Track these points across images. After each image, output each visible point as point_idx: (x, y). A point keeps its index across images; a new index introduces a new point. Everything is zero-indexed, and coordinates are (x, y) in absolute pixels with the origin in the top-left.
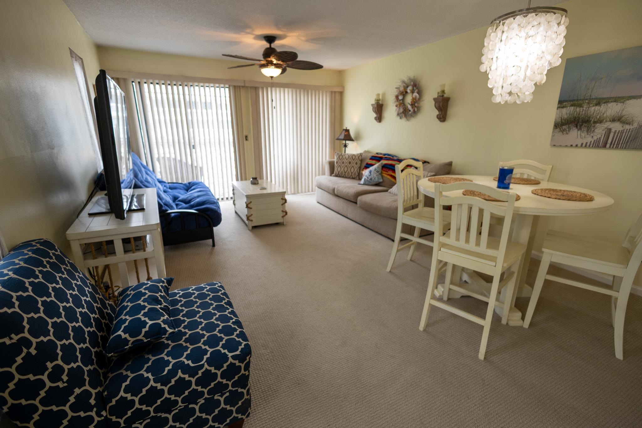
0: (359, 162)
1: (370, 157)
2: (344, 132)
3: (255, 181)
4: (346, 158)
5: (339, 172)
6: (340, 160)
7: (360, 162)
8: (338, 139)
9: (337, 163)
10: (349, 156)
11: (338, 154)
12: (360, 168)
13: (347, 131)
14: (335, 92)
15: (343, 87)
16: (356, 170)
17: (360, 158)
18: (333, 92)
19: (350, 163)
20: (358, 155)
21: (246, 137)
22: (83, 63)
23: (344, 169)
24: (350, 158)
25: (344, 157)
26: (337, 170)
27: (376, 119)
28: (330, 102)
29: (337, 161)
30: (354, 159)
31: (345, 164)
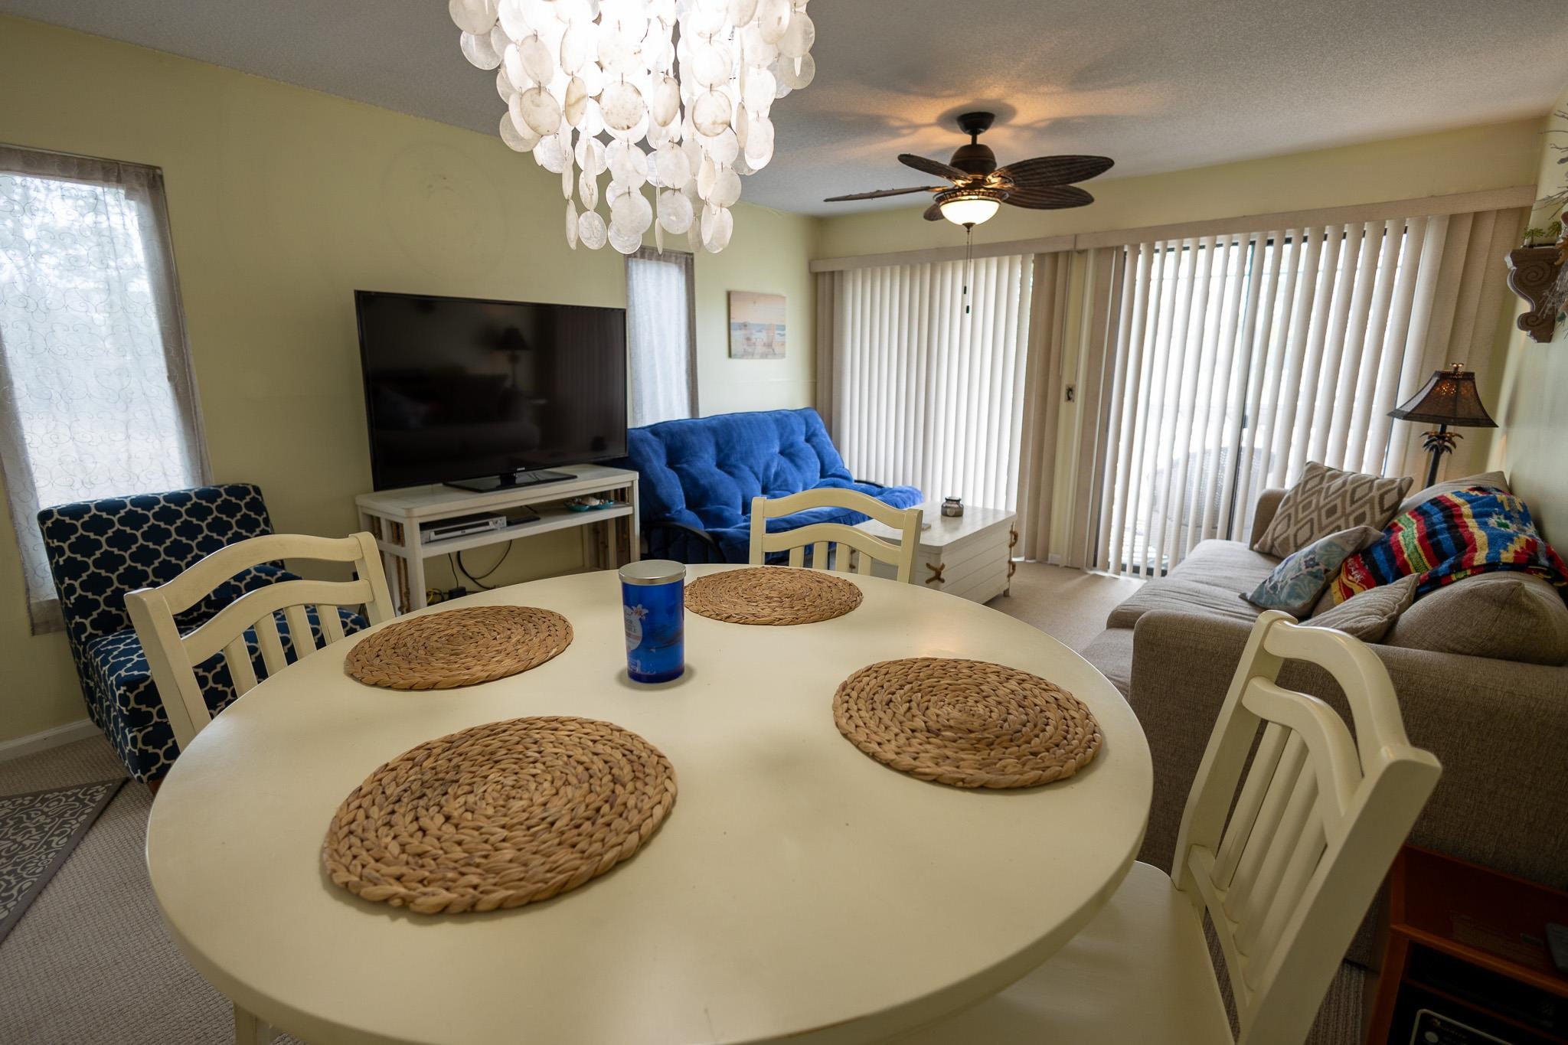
15: (1535, 188)
18: (1467, 215)
19: (1332, 511)
20: (1386, 487)
21: (1070, 391)
22: (692, 260)
23: (1298, 530)
24: (1346, 491)
25: (1325, 485)
26: (1275, 530)
27: (1526, 322)
28: (1439, 261)
29: (1289, 498)
30: (1360, 499)
31: (1310, 513)
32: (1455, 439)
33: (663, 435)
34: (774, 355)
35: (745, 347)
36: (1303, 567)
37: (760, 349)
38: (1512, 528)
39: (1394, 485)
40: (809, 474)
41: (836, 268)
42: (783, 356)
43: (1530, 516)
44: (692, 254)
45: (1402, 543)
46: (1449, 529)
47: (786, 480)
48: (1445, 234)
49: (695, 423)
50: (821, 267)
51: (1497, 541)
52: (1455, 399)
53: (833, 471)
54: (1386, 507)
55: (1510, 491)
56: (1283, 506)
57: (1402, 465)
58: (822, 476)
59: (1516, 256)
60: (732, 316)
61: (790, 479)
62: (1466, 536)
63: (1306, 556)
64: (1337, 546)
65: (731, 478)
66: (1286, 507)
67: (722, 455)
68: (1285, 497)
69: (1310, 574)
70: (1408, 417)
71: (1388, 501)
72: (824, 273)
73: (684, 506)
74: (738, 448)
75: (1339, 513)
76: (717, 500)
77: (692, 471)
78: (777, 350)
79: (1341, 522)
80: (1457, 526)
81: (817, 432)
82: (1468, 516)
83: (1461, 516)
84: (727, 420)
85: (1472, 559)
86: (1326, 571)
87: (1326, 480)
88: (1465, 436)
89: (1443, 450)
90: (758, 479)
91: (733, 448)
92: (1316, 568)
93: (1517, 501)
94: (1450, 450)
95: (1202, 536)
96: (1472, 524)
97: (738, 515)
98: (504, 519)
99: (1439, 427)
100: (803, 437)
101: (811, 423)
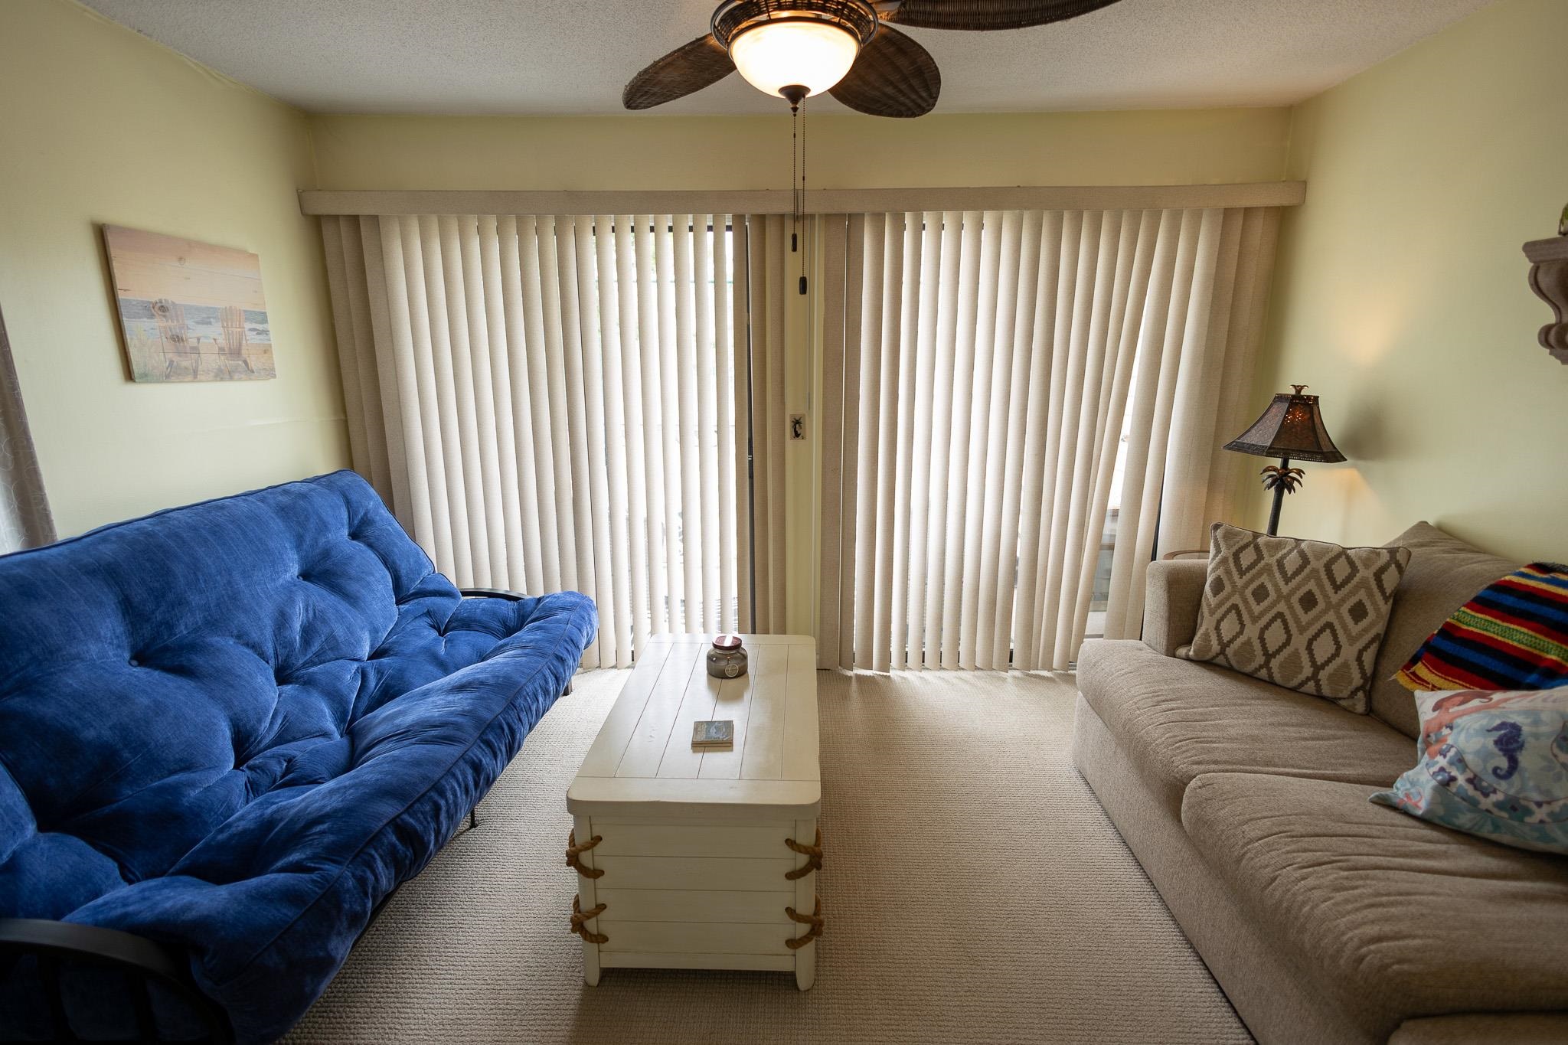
0: (1378, 609)
1: (1479, 590)
2: (1282, 408)
3: (732, 667)
4: (1280, 564)
5: (1224, 646)
6: (1242, 573)
7: (1385, 608)
8: (1237, 447)
9: (1218, 586)
10: (1305, 560)
11: (1229, 536)
12: (1383, 642)
13: (1304, 405)
14: (1248, 212)
15: (1302, 186)
16: (1349, 652)
17: (1390, 580)
21: (799, 424)
30: (1345, 582)
31: (1272, 605)
34: (249, 372)
35: (170, 356)
37: (211, 360)
40: (376, 606)
41: (364, 209)
42: (271, 373)
47: (332, 637)
49: (37, 564)
50: (327, 205)
53: (416, 585)
58: (398, 605)
60: (119, 283)
61: (340, 631)
65: (187, 684)
66: (1222, 594)
67: (147, 631)
72: (336, 218)
73: (31, 828)
74: (195, 599)
77: (47, 710)
78: (253, 363)
81: (371, 515)
84: (149, 535)
90: (262, 656)
99: (1277, 462)
100: (345, 532)
101: (354, 497)
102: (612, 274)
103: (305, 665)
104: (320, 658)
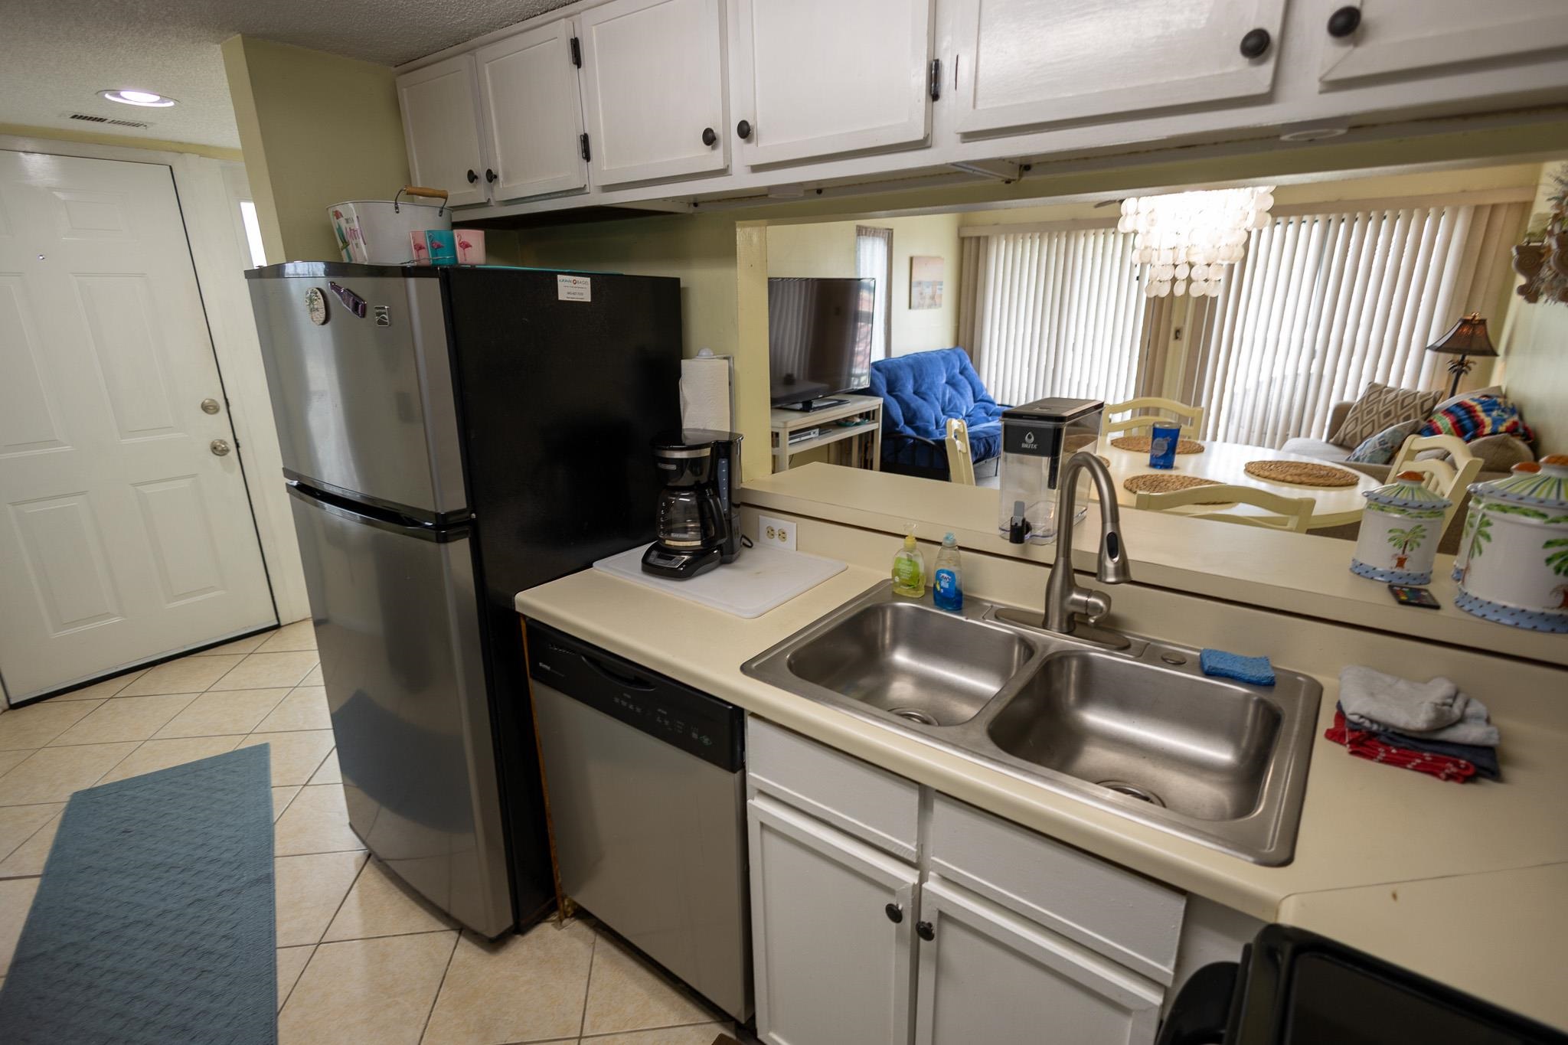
0: (1417, 416)
4: (1384, 400)
5: (1345, 435)
6: (1367, 403)
7: (1421, 416)
10: (1396, 396)
14: (1494, 207)
15: (1535, 188)
17: (1428, 404)
18: (1487, 206)
19: (1388, 414)
20: (1425, 398)
21: (1178, 332)
22: (892, 234)
23: (1363, 428)
24: (1398, 401)
25: (1383, 397)
26: (1346, 428)
27: (1522, 290)
28: (1466, 239)
29: (1356, 408)
30: (1407, 406)
31: (1373, 416)
32: (1471, 365)
33: (884, 371)
34: (935, 305)
35: (919, 300)
36: (1378, 445)
37: (928, 301)
38: (1506, 416)
39: (1431, 396)
40: (968, 399)
41: (983, 234)
42: (940, 306)
43: (1516, 410)
44: (892, 230)
45: (1441, 427)
46: (1469, 418)
47: (955, 405)
48: (1471, 217)
50: (970, 232)
51: (1495, 422)
52: (1472, 337)
53: (980, 397)
54: (1425, 410)
55: (1505, 397)
56: (1352, 412)
57: (1430, 383)
58: (975, 402)
59: (1519, 249)
60: (912, 276)
62: (1479, 421)
63: (1379, 439)
64: (1399, 432)
65: (926, 403)
66: (1354, 413)
67: (917, 386)
68: (1354, 407)
69: (1382, 449)
70: (1438, 349)
71: (1426, 407)
72: (971, 238)
73: (904, 421)
74: (926, 380)
75: (1393, 415)
76: (922, 418)
77: (904, 398)
78: (937, 301)
79: (1394, 421)
80: (1473, 417)
81: (967, 366)
82: (1480, 412)
83: (1475, 411)
85: (1482, 432)
86: (1392, 447)
87: (1383, 393)
88: (1476, 361)
89: (1461, 373)
90: (940, 404)
91: (924, 380)
92: (1385, 446)
93: (1510, 402)
94: (1466, 373)
95: (1290, 436)
96: (1482, 415)
97: (933, 430)
98: (817, 431)
99: (1459, 357)
100: (958, 371)
101: (962, 358)
102: (1100, 251)
103: (948, 411)
104: (952, 410)
